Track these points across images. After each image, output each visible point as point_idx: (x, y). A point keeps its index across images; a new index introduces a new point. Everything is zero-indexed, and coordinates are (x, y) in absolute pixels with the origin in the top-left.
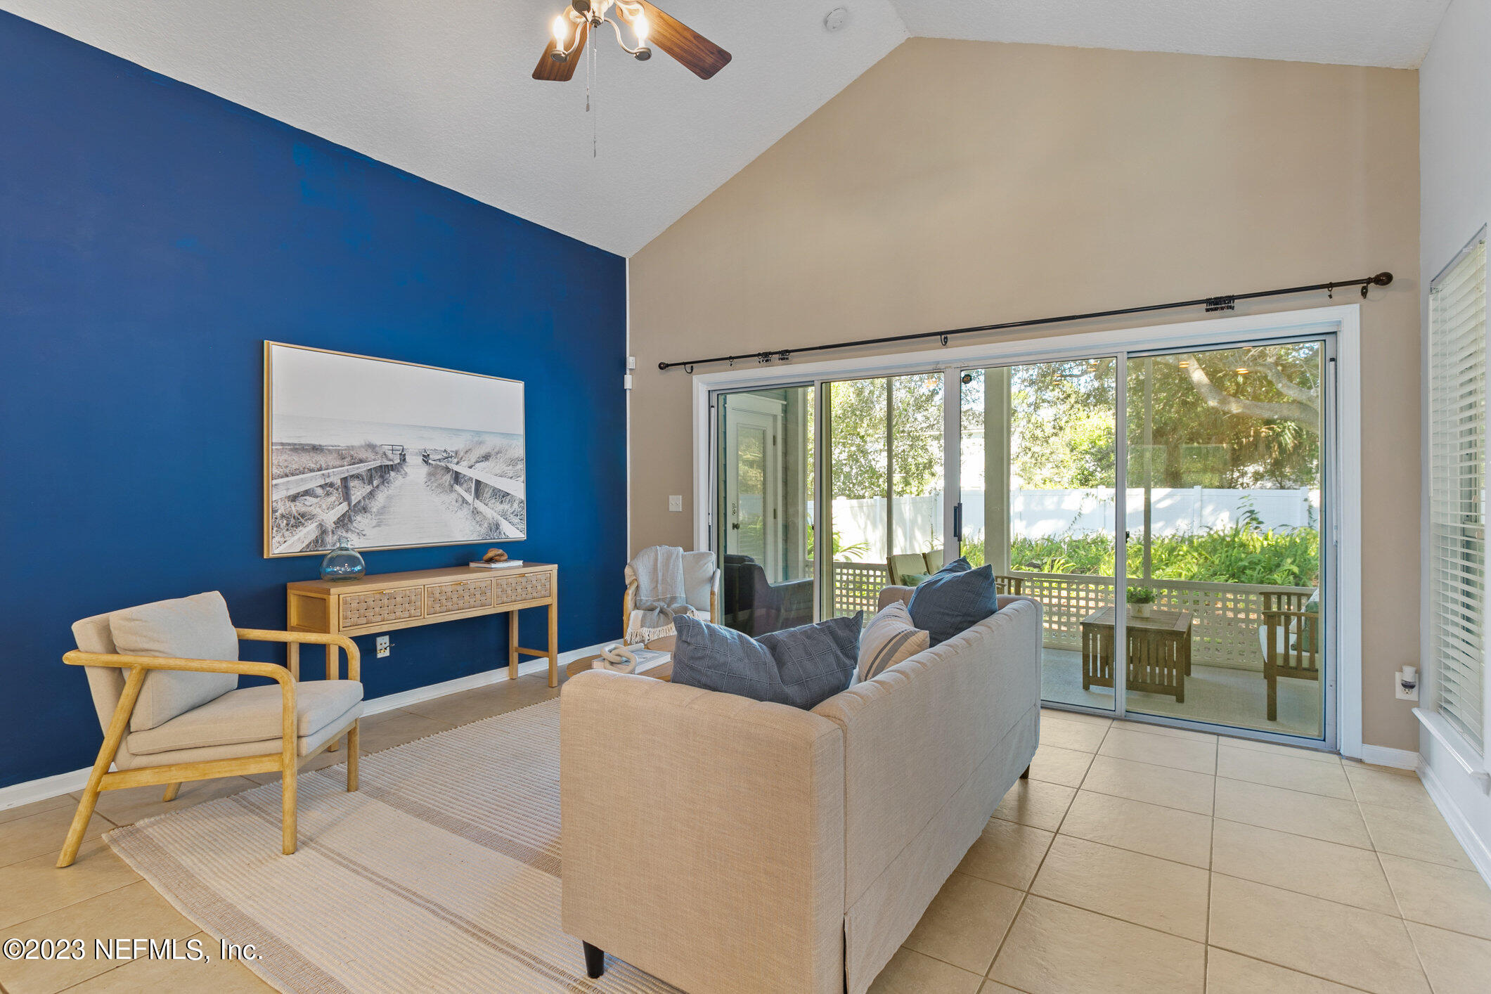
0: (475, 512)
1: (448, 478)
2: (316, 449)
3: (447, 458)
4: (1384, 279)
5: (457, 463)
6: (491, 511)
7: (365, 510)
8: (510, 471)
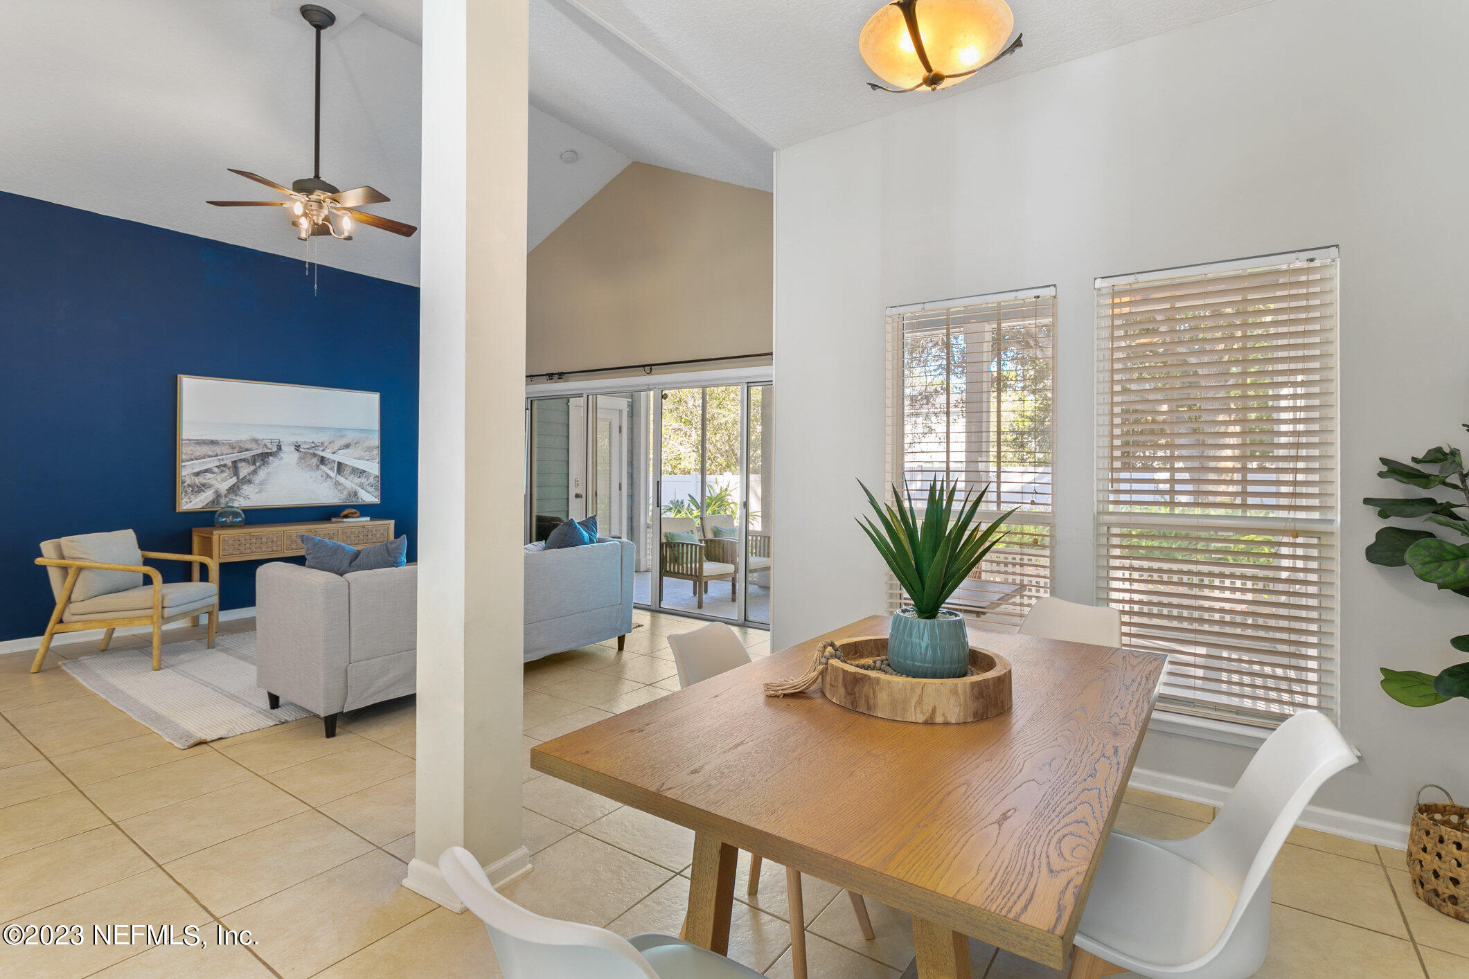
0: (337, 484)
1: (315, 461)
2: (213, 442)
3: (314, 447)
5: (323, 450)
6: (350, 483)
7: (250, 482)
8: (367, 455)
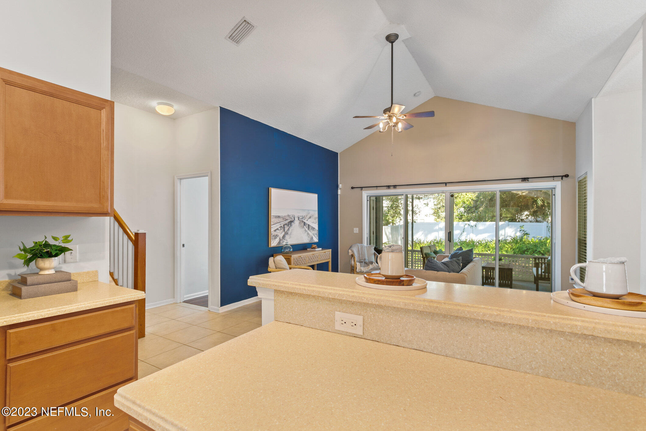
0: (308, 234)
1: (303, 224)
2: (279, 217)
3: (303, 218)
4: (567, 176)
5: (305, 220)
6: (311, 233)
7: (287, 234)
8: (315, 221)
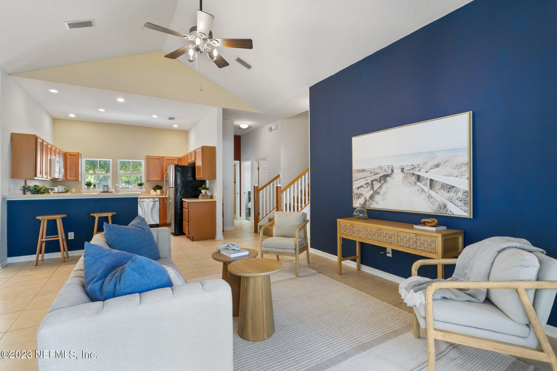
0: (430, 197)
1: (414, 179)
2: (363, 171)
3: (413, 168)
5: (419, 170)
7: (378, 193)
